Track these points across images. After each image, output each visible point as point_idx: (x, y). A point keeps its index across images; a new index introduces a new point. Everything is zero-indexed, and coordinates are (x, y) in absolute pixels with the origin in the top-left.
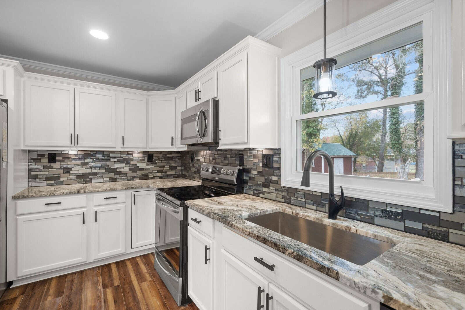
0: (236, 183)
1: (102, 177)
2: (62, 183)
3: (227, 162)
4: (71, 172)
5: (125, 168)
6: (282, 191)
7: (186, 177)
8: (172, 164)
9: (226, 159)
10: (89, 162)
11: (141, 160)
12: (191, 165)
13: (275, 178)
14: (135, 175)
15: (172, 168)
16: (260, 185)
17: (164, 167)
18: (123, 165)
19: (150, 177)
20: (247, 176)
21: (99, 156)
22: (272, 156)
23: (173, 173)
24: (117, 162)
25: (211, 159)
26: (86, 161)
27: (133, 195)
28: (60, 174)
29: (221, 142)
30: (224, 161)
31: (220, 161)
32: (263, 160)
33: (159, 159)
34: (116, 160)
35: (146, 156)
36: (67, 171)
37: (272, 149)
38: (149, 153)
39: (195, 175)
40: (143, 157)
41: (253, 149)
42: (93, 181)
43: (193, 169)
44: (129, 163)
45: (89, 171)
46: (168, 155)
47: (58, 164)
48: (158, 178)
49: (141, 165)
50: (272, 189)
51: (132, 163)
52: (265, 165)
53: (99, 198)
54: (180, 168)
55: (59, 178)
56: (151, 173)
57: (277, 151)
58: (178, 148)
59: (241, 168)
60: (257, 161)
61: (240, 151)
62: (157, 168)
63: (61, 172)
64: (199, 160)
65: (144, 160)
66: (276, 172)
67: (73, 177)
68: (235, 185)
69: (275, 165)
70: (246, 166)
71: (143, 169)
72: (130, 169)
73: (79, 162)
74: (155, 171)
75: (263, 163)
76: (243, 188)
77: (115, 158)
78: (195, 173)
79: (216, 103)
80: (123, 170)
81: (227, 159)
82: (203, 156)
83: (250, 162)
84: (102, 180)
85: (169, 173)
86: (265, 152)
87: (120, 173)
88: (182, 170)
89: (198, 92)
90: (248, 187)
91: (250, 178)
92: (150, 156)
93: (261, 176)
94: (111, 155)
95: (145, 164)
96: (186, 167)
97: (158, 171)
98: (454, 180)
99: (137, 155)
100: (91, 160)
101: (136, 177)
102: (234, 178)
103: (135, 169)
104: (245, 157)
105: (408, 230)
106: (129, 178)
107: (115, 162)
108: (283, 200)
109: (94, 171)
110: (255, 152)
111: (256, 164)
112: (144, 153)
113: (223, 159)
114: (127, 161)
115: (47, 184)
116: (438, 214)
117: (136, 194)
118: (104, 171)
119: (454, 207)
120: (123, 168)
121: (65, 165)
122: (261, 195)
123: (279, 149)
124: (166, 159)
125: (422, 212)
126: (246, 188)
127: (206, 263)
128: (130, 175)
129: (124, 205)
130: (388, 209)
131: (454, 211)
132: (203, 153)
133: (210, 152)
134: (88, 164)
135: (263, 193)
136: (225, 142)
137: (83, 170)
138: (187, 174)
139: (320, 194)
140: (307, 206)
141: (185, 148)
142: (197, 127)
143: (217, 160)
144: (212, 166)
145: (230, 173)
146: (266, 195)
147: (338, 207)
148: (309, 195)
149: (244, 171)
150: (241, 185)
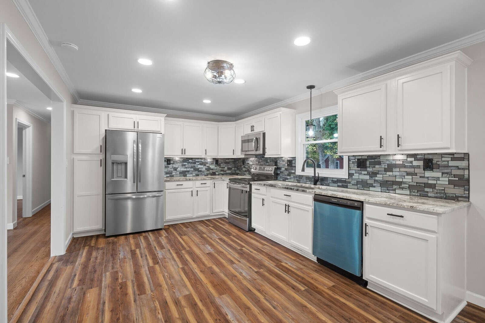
0: (273, 175)
1: (192, 173)
2: (173, 176)
3: (267, 164)
4: (177, 170)
5: (203, 168)
6: (297, 177)
7: (239, 175)
8: (230, 166)
9: (267, 162)
10: (185, 164)
11: (212, 164)
12: (242, 167)
13: (293, 171)
14: (208, 172)
15: (229, 169)
16: (286, 175)
17: (224, 168)
18: (202, 166)
19: (216, 174)
20: (279, 171)
21: (190, 161)
22: (292, 161)
23: (230, 172)
24: (199, 164)
25: (257, 162)
26: (184, 163)
27: (213, 183)
28: (172, 171)
29: (266, 154)
30: (265, 164)
31: (263, 164)
32: (287, 163)
33: (222, 163)
34: (199, 163)
35: (215, 161)
36: (175, 169)
37: (292, 157)
38: (217, 159)
39: (246, 173)
40: (213, 161)
41: (283, 157)
42: (187, 175)
43: (244, 169)
44: (206, 165)
45: (185, 170)
46: (227, 161)
47: (171, 165)
48: (221, 175)
49: (212, 167)
50: (292, 176)
51: (207, 165)
53: (198, 183)
54: (234, 169)
55: (172, 173)
56: (217, 171)
57: (294, 158)
58: (237, 156)
59: (276, 167)
60: (284, 163)
61: (275, 158)
62: (221, 169)
63: (172, 170)
64: (248, 163)
65: (213, 163)
66: (294, 168)
67: (178, 173)
68: (273, 176)
69: (293, 165)
70: (279, 166)
71: (213, 169)
72: (206, 169)
73: (181, 164)
74: (220, 170)
75: (288, 164)
76: (277, 178)
77: (198, 162)
78: (246, 171)
79: (264, 134)
80: (203, 169)
83: (281, 164)
84: (192, 175)
85: (227, 172)
86: (288, 159)
87: (201, 171)
88: (235, 170)
89: (252, 127)
90: (280, 177)
91: (281, 172)
92: (217, 161)
93: (286, 170)
94: (197, 160)
95: (214, 166)
96: (239, 168)
97: (221, 171)
98: (349, 168)
99: (209, 160)
100: (186, 163)
101: (209, 174)
102: (272, 172)
103: (208, 169)
104: (278, 161)
105: (338, 186)
106: (205, 174)
107: (198, 164)
108: (297, 181)
109: (188, 170)
110: (283, 159)
111: (284, 165)
112: (214, 159)
113: (265, 162)
114: (204, 164)
115: (167, 176)
116: (345, 180)
117: (215, 182)
118: (193, 170)
119: (349, 177)
120: (202, 168)
121: (174, 166)
122: (287, 180)
123: (295, 157)
124: (226, 163)
125: (342, 179)
126: (279, 178)
127: (263, 206)
128: (206, 172)
129: (209, 188)
130: (333, 180)
131: (349, 178)
132: (251, 159)
133: (257, 159)
134: (185, 165)
135: (287, 179)
136: (268, 154)
137: (183, 169)
138: (239, 172)
139: (312, 177)
140: (307, 183)
141: (243, 156)
142: (253, 146)
143: (261, 163)
144: (259, 166)
145: (270, 170)
146: (289, 180)
147: (317, 180)
148: (308, 178)
149: (277, 169)
150: (276, 176)
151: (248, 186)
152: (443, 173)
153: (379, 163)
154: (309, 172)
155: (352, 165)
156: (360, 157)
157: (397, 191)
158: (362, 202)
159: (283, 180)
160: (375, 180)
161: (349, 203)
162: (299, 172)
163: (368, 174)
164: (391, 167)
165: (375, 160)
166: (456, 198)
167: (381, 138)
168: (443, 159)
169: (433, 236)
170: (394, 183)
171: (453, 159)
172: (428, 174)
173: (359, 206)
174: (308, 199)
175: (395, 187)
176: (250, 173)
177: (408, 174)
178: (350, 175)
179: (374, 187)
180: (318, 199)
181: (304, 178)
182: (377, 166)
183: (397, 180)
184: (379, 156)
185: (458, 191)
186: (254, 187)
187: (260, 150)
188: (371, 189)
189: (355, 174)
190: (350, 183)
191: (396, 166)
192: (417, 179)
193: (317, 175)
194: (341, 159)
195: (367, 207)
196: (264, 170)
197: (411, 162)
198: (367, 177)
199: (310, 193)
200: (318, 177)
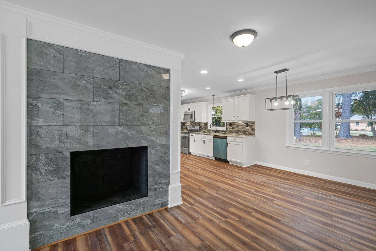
6: (208, 130)
13: (207, 128)
16: (204, 130)
29: (196, 121)
43: (184, 128)
50: (206, 130)
52: (205, 126)
57: (207, 123)
61: (199, 122)
64: (186, 125)
69: (207, 125)
76: (200, 131)
78: (185, 129)
79: (195, 112)
81: (196, 124)
82: (188, 124)
83: (202, 125)
86: (205, 123)
89: (189, 108)
91: (202, 128)
93: (204, 128)
102: (198, 129)
104: (201, 124)
105: (223, 133)
108: (208, 132)
110: (203, 123)
123: (208, 122)
125: (224, 131)
130: (222, 131)
132: (188, 123)
133: (191, 123)
139: (214, 130)
141: (184, 122)
142: (190, 117)
143: (193, 125)
144: (192, 126)
145: (197, 128)
146: (205, 132)
147: (216, 131)
148: (212, 130)
149: (200, 127)
150: (200, 130)
151: (188, 134)
152: (250, 128)
153: (235, 125)
154: (213, 128)
155: (227, 125)
156: (230, 122)
157: (240, 134)
158: (227, 137)
159: (203, 132)
160: (234, 130)
161: (223, 137)
162: (209, 128)
163: (232, 128)
164: (238, 126)
165: (234, 123)
166: (252, 135)
167: (233, 117)
168: (250, 123)
169: (242, 143)
170: (239, 131)
171: (252, 123)
172: (247, 128)
173: (226, 138)
174: (211, 137)
175: (239, 132)
176: (187, 129)
177: (242, 128)
178: (227, 129)
179: (234, 133)
180: (215, 137)
181: (211, 131)
182: (235, 126)
183: (240, 130)
184: (235, 122)
185: (253, 133)
186: (190, 135)
187: (193, 119)
188: (233, 133)
189: (228, 129)
190: (227, 132)
191: (239, 125)
192: (245, 130)
193: (216, 129)
194: (224, 123)
195: (228, 138)
196: (194, 128)
197: (243, 124)
198: (232, 129)
199: (212, 135)
200: (216, 130)
